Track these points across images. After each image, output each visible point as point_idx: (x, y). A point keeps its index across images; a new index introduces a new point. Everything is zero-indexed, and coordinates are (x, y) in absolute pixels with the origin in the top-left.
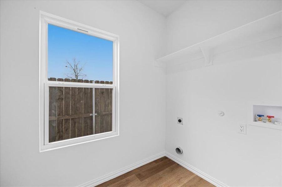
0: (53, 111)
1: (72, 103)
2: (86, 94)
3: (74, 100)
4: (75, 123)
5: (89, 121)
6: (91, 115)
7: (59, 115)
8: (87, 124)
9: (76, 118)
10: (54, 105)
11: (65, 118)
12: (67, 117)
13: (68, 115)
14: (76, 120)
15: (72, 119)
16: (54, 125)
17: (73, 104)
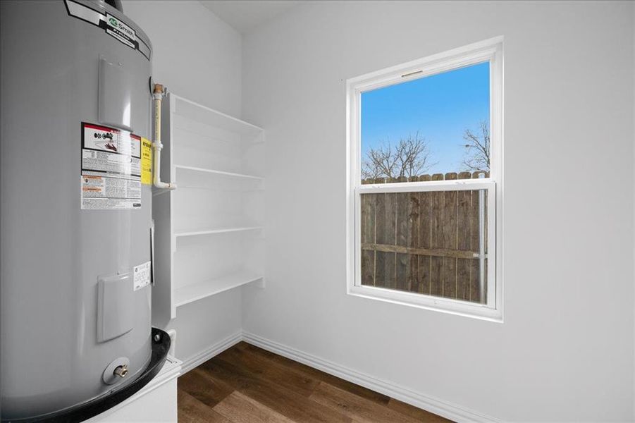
0: (402, 237)
1: (433, 225)
2: (463, 204)
3: (438, 219)
4: (439, 266)
5: (471, 269)
6: (475, 255)
7: (412, 245)
8: (465, 276)
9: (442, 257)
10: (404, 226)
11: (420, 253)
12: (424, 252)
13: (426, 247)
14: (441, 261)
15: (434, 257)
16: (404, 262)
17: (436, 225)
